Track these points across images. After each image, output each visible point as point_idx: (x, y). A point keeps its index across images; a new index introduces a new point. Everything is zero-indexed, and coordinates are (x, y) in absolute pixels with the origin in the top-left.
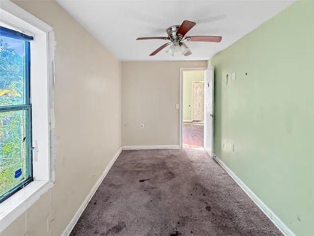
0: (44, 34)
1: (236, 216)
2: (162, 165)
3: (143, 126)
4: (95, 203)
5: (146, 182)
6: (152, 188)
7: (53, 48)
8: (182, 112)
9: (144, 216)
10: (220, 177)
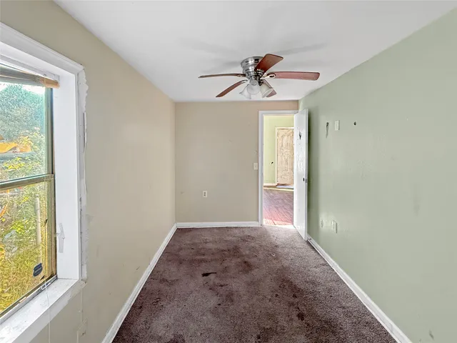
0: (72, 77)
1: (341, 329)
2: (235, 251)
3: (206, 194)
4: (141, 307)
5: (212, 277)
6: (222, 286)
7: (84, 95)
8: (262, 174)
9: (210, 326)
10: (317, 270)
